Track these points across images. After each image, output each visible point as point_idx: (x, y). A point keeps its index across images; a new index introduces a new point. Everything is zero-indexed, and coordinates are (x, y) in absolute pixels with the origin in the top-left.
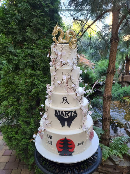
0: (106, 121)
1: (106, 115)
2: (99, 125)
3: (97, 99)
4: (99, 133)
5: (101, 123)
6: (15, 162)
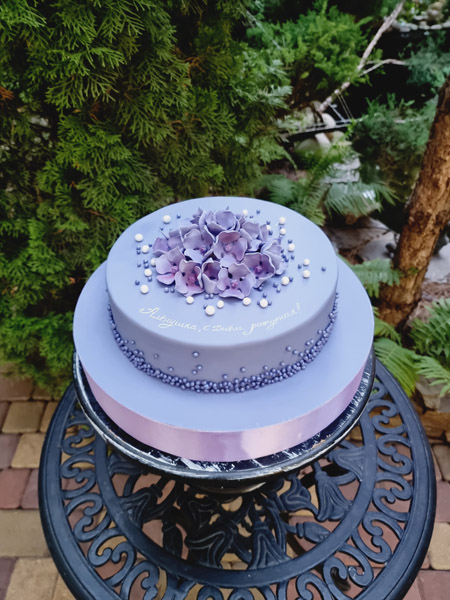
0: (420, 232)
1: (429, 200)
2: (371, 235)
3: (388, 107)
4: (376, 280)
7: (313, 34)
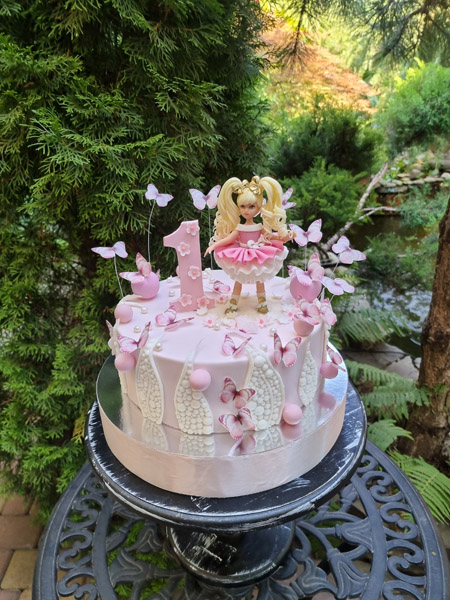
2: (389, 359)
3: (388, 243)
4: (403, 402)
5: (401, 351)
6: (27, 514)
7: (316, 186)
